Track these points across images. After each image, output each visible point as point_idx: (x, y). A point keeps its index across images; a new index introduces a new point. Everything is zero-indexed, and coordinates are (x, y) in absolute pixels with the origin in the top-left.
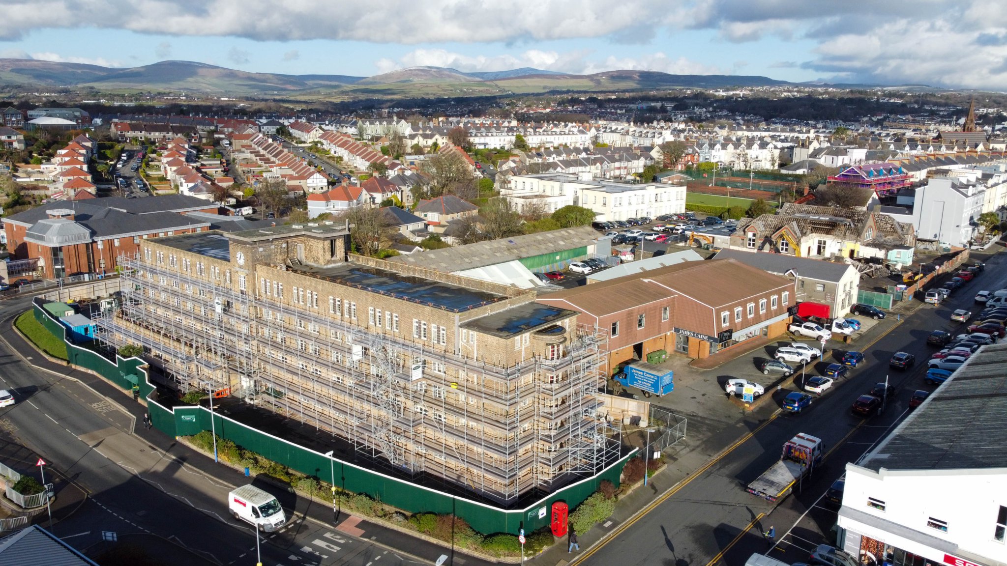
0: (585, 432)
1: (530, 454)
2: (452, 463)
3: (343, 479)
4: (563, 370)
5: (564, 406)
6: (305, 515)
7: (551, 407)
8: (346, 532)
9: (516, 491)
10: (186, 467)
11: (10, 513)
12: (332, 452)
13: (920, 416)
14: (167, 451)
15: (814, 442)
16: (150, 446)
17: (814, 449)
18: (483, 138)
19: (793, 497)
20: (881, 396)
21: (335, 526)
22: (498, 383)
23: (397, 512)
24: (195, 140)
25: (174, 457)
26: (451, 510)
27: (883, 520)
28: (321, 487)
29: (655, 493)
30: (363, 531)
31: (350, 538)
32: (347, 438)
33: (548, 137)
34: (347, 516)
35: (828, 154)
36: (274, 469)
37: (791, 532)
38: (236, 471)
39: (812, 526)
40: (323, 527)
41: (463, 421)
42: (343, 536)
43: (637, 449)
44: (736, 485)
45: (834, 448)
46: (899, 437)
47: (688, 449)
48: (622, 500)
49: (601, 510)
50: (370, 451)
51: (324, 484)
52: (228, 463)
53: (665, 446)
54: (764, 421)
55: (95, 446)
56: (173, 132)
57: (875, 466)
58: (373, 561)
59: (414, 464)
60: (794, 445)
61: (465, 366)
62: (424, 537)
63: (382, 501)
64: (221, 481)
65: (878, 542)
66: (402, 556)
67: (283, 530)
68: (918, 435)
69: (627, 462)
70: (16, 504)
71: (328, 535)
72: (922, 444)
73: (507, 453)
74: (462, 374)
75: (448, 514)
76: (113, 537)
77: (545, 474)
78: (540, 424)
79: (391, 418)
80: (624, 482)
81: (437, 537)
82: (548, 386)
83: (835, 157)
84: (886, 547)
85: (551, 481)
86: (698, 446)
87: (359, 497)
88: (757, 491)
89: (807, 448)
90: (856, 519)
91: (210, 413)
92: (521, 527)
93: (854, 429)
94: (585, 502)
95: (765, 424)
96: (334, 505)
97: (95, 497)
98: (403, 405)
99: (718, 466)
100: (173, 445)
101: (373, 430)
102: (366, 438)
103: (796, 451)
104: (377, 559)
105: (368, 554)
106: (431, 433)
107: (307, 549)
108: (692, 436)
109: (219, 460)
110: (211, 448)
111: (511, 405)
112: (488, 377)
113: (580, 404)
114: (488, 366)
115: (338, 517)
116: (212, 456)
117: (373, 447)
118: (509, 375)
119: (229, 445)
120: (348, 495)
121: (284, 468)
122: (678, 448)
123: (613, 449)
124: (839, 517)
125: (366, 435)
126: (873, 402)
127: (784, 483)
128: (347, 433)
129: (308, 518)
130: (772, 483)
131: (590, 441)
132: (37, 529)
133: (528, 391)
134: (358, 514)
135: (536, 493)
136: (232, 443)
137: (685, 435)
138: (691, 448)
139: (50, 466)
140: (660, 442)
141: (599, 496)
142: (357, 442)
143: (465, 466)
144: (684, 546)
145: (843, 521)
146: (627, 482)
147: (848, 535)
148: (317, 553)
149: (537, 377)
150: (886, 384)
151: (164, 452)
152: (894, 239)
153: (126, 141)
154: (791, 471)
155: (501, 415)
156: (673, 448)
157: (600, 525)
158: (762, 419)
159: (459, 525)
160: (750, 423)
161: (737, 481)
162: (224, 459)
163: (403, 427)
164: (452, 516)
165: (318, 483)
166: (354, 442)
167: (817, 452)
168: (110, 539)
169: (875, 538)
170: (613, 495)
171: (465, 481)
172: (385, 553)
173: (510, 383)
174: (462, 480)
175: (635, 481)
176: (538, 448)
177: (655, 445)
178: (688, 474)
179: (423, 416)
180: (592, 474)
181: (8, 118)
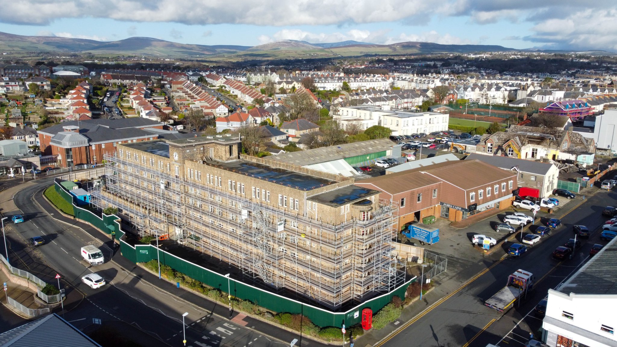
0: (383, 266)
1: (349, 278)
2: (301, 283)
3: (235, 291)
4: (370, 227)
5: (371, 249)
6: (212, 312)
7: (363, 250)
8: (237, 323)
9: (340, 301)
10: (142, 281)
11: (40, 306)
12: (229, 275)
13: (597, 260)
14: (131, 271)
15: (528, 275)
16: (121, 268)
17: (528, 280)
18: (323, 84)
19: (514, 309)
20: (572, 247)
21: (230, 319)
22: (330, 235)
23: (267, 312)
24: (150, 85)
25: (135, 275)
26: (300, 311)
27: (572, 325)
28: (222, 295)
29: (427, 305)
30: (247, 323)
31: (239, 327)
32: (238, 266)
33: (363, 83)
34: (237, 313)
35: (539, 94)
36: (194, 284)
37: (512, 331)
38: (171, 284)
39: (525, 328)
40: (223, 320)
41: (308, 257)
42: (235, 325)
43: (416, 277)
44: (478, 301)
45: (541, 279)
46: (583, 273)
47: (448, 278)
48: (406, 308)
49: (392, 314)
50: (252, 274)
51: (224, 294)
52: (167, 280)
53: (434, 275)
54: (496, 261)
55: (89, 268)
56: (137, 80)
57: (567, 291)
58: (253, 341)
59: (278, 283)
60: (515, 277)
61: (310, 224)
62: (283, 328)
63: (258, 305)
64: (163, 290)
65: (568, 339)
66: (270, 339)
67: (199, 321)
68: (595, 272)
69: (409, 285)
70: (43, 301)
71: (226, 325)
72: (598, 278)
73: (335, 277)
74: (308, 229)
75: (298, 314)
76: (99, 322)
77: (359, 291)
78: (355, 260)
79: (265, 254)
80: (407, 297)
81: (291, 327)
82: (361, 237)
83: (544, 96)
84: (573, 343)
85: (362, 296)
86: (454, 276)
87: (245, 302)
88: (491, 305)
89: (523, 279)
90: (554, 325)
91: (157, 249)
92: (343, 323)
93: (554, 268)
94: (383, 309)
95: (497, 263)
96: (229, 307)
97: (88, 297)
98: (272, 247)
99: (467, 289)
100: (135, 268)
101: (254, 262)
102: (250, 266)
103: (516, 280)
104: (255, 340)
105: (250, 337)
106: (289, 264)
107: (213, 333)
108: (450, 270)
109: (162, 277)
110: (157, 270)
111: (338, 248)
112: (324, 230)
113: (381, 248)
114: (324, 224)
115: (232, 314)
116: (158, 275)
117: (254, 272)
118: (336, 230)
119: (168, 269)
120: (238, 301)
121: (200, 284)
122: (441, 277)
123: (401, 277)
124: (544, 323)
125: (249, 264)
126: (567, 250)
127: (508, 301)
128: (238, 263)
129: (214, 314)
130: (501, 301)
131: (387, 271)
132: (55, 316)
133: (349, 239)
134: (244, 312)
135: (353, 302)
136: (169, 268)
137: (446, 269)
138: (450, 277)
139: (63, 278)
140: (430, 273)
141: (391, 306)
142: (244, 269)
143: (309, 285)
144: (444, 337)
145: (546, 326)
146: (410, 297)
147: (549, 334)
148: (219, 335)
149: (354, 231)
150: (575, 240)
151: (129, 272)
152: (581, 148)
153: (109, 85)
154: (513, 293)
155: (332, 254)
156: (438, 277)
157: (392, 323)
158: (495, 260)
159: (305, 321)
160: (487, 262)
161: (478, 298)
162: (164, 277)
163: (272, 260)
164: (301, 315)
165: (220, 292)
166: (242, 268)
167: (530, 282)
168: (97, 323)
169: (566, 337)
170: (400, 305)
171: (309, 294)
172: (260, 336)
173: (337, 235)
174: (307, 293)
175: (414, 297)
176: (354, 275)
177: (427, 274)
178: (447, 293)
179: (284, 253)
180: (387, 292)
181: (41, 71)
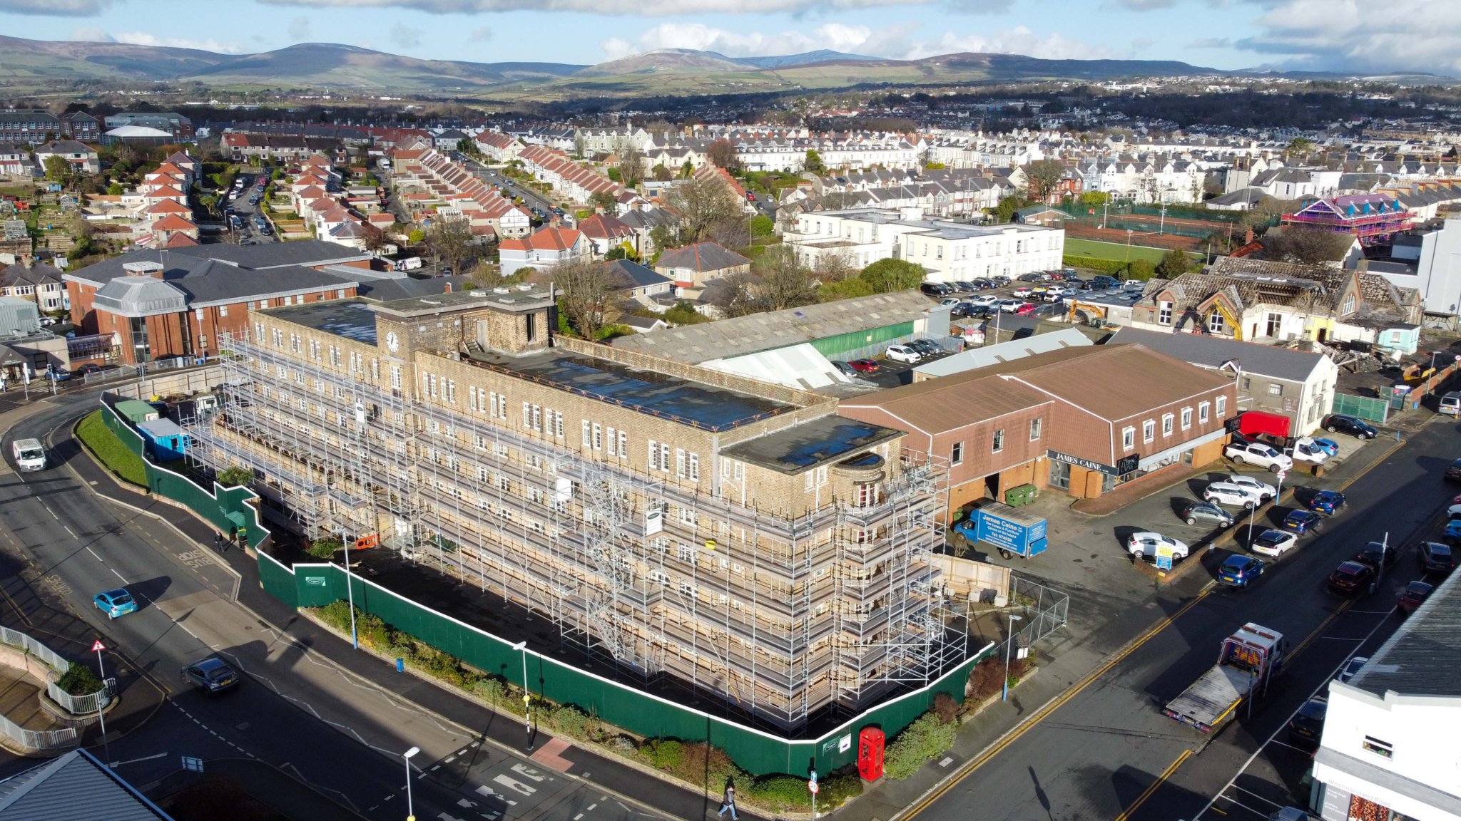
0: (911, 617)
1: (827, 649)
2: (707, 660)
3: (542, 681)
4: (880, 524)
5: (880, 578)
6: (485, 735)
7: (860, 579)
8: (545, 764)
9: (805, 706)
10: (311, 655)
11: (53, 720)
12: (524, 643)
13: (1444, 602)
14: (285, 629)
15: (1272, 638)
16: (260, 622)
17: (1271, 650)
18: (758, 155)
19: (1237, 725)
20: (1375, 563)
21: (529, 754)
22: (779, 544)
23: (622, 736)
24: (341, 159)
25: (294, 640)
26: (704, 736)
27: (1389, 772)
28: (510, 691)
29: (1019, 714)
30: (571, 764)
31: (551, 773)
32: (548, 616)
33: (855, 154)
34: (548, 738)
35: (1280, 179)
36: (439, 662)
37: (1234, 783)
38: (384, 663)
39: (1269, 773)
40: (511, 755)
41: (723, 598)
42: (541, 770)
43: (993, 644)
44: (1147, 703)
45: (1301, 646)
46: (1412, 637)
47: (1070, 643)
48: (967, 724)
49: (935, 741)
50: (583, 638)
51: (514, 688)
52: (373, 651)
53: (1035, 637)
54: (1189, 599)
55: (181, 619)
56: (310, 147)
57: (1376, 686)
58: (585, 812)
59: (649, 660)
60: (1240, 643)
61: (728, 516)
62: (662, 776)
63: (600, 717)
64: (361, 678)
65: (1378, 807)
66: (629, 805)
67: (452, 759)
68: (1443, 633)
69: (976, 665)
70: (63, 708)
71: (518, 768)
72: (1451, 649)
73: (792, 650)
74: (723, 528)
75: (700, 741)
76: (198, 765)
77: (850, 683)
78: (842, 604)
79: (616, 589)
80: (971, 696)
81: (682, 776)
82: (856, 547)
83: (1292, 185)
84: (1391, 815)
85: (858, 694)
86: (1086, 639)
87: (565, 711)
88: (1181, 714)
89: (1260, 647)
90: (1344, 770)
91: (346, 574)
92: (811, 769)
93: (1332, 616)
94: (911, 727)
95: (1190, 605)
96: (527, 721)
97: (176, 698)
98: (632, 571)
99: (1118, 672)
100: (294, 620)
101: (588, 607)
102: (578, 617)
103: (1242, 651)
104: (590, 808)
105: (577, 801)
106: (675, 614)
107: (486, 790)
108: (1076, 622)
109: (360, 645)
110: (347, 627)
111: (797, 578)
112: (763, 534)
113: (905, 575)
114: (763, 517)
115: (535, 740)
116: (350, 639)
117: (588, 631)
118: (794, 532)
119: (375, 624)
120: (548, 706)
121: (454, 662)
122: (1055, 641)
123: (956, 645)
124: (1316, 764)
125: (577, 613)
126: (1363, 571)
127: (1224, 703)
128: (550, 608)
129: (488, 739)
130: (1204, 703)
131: (919, 631)
132: (83, 755)
133: (825, 555)
134: (563, 736)
135: (836, 709)
136: (379, 621)
137: (1065, 621)
138: (1076, 642)
139: (113, 649)
140: (1027, 631)
141: (933, 718)
142: (564, 623)
143: (728, 666)
144: (1066, 796)
145: (1321, 771)
146: (977, 696)
147: (1328, 792)
148: (501, 797)
149: (838, 533)
150: (1384, 546)
151: (280, 631)
152: (1389, 313)
153: (242, 161)
154: (1234, 683)
155: (783, 591)
156: (1047, 641)
157: (934, 763)
158: (1185, 596)
159: (716, 760)
160: (1166, 602)
161: (1147, 697)
162: (366, 644)
163: (634, 605)
164: (705, 745)
165: (505, 685)
166: (559, 622)
167: (1276, 654)
168: (194, 768)
169: (1373, 801)
170: (954, 717)
171: (728, 689)
172: (604, 799)
173: (797, 545)
174: (721, 687)
175: (988, 694)
176: (838, 641)
177: (1021, 636)
178: (1070, 683)
179: (662, 588)
180: (921, 685)
181: (78, 128)
